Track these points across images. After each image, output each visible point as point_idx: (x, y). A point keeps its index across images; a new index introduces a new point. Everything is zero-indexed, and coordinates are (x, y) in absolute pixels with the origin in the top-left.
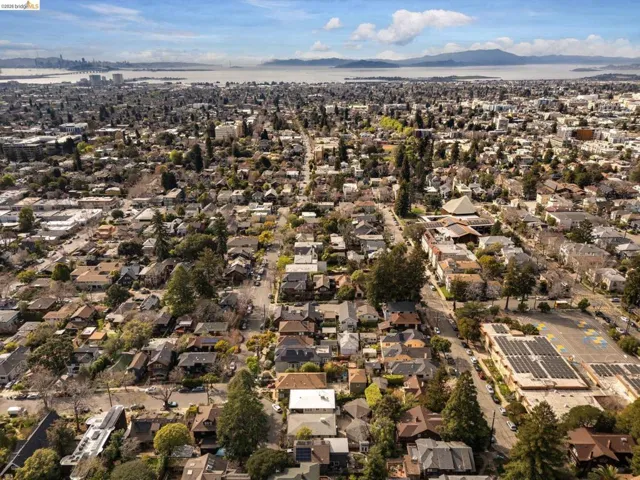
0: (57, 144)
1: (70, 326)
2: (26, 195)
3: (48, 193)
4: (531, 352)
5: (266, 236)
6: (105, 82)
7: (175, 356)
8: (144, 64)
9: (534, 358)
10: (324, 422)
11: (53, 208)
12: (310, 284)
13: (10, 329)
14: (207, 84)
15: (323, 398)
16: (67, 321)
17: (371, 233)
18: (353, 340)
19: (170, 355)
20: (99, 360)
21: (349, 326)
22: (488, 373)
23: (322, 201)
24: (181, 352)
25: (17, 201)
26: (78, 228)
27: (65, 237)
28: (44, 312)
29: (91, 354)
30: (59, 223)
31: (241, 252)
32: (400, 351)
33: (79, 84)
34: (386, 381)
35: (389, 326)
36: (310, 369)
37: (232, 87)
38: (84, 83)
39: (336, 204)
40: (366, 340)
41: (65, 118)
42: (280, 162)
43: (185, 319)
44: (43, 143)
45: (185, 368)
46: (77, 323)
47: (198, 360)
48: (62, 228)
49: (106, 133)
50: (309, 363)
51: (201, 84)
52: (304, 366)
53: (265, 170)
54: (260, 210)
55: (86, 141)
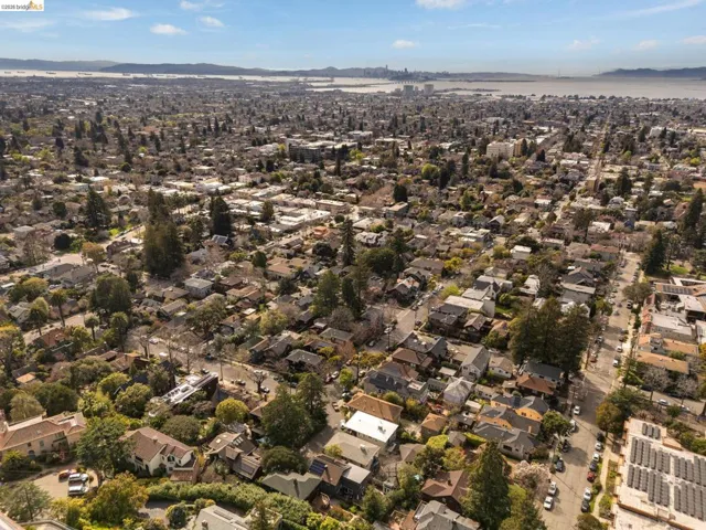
0: (334, 150)
1: (239, 304)
2: (283, 192)
3: (300, 192)
4: (672, 470)
5: (455, 263)
6: (417, 93)
7: (289, 349)
8: (462, 75)
9: (669, 478)
10: (363, 450)
11: (296, 205)
12: (462, 320)
13: (201, 295)
14: (520, 97)
15: (380, 428)
16: (240, 299)
17: (582, 284)
18: (461, 388)
19: (284, 347)
20: (236, 336)
21: (471, 373)
22: (603, 478)
23: (551, 237)
24: (296, 348)
25: (274, 195)
26: (302, 226)
27: (290, 231)
28: (230, 287)
29: (233, 329)
30: (290, 218)
31: (415, 273)
32: (502, 414)
33: (393, 94)
34: (463, 439)
35: (514, 386)
36: (391, 400)
37: (547, 100)
38: (397, 93)
39: (567, 243)
40: (480, 393)
41: (358, 126)
42: (537, 187)
43: (321, 322)
44: (323, 147)
45: (290, 362)
46: (246, 303)
47: (303, 358)
48: (291, 224)
49: (383, 143)
50: (393, 393)
51: (512, 97)
52: (387, 394)
53: (510, 194)
54: (470, 235)
55: (360, 149)
